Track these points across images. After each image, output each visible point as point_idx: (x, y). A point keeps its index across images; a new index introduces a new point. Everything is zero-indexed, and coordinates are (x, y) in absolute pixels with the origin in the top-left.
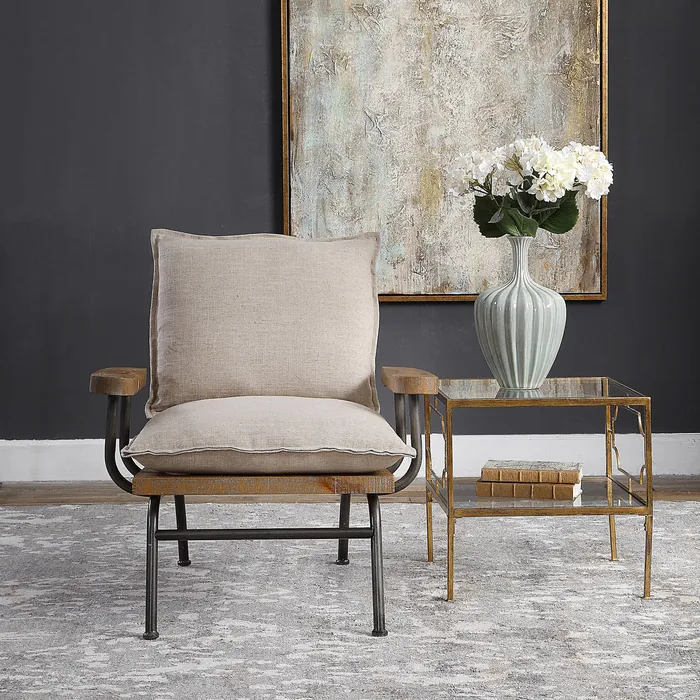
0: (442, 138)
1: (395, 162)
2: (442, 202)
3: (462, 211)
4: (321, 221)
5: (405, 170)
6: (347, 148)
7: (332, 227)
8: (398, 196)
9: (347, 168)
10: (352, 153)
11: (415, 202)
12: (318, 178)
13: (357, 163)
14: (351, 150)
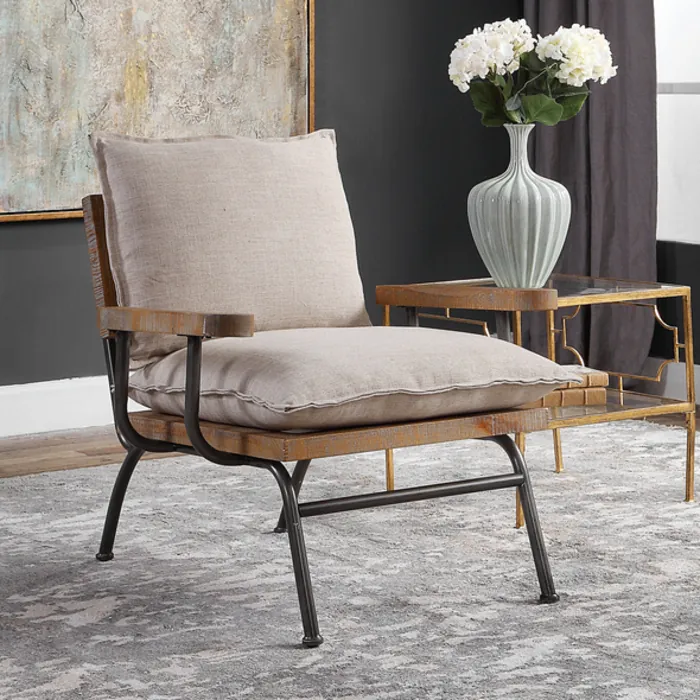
0: (149, 25)
1: (97, 52)
2: (148, 98)
3: (170, 108)
4: (14, 124)
5: (108, 62)
6: (45, 36)
7: (27, 131)
8: (101, 91)
9: (44, 59)
10: (51, 42)
11: (120, 98)
12: (11, 72)
13: (56, 54)
14: (48, 38)
